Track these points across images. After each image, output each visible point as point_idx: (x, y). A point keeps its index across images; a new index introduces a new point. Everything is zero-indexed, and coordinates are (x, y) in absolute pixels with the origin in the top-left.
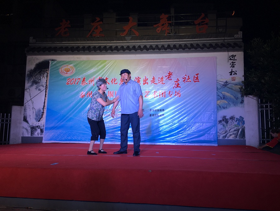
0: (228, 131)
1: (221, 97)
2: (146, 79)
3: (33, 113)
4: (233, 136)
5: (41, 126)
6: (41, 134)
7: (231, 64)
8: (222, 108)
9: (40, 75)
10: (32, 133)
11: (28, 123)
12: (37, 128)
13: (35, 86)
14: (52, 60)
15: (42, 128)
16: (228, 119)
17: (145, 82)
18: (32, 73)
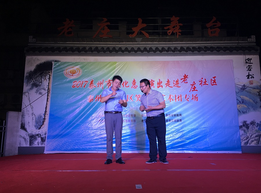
0: (250, 137)
1: (240, 101)
2: (161, 81)
3: (33, 119)
4: (255, 142)
5: (41, 134)
6: (42, 144)
7: (248, 67)
8: (242, 112)
9: (41, 77)
10: (31, 143)
11: (26, 131)
12: (37, 137)
13: (35, 89)
14: (56, 61)
15: (43, 137)
16: (248, 124)
17: (160, 85)
18: (32, 75)
